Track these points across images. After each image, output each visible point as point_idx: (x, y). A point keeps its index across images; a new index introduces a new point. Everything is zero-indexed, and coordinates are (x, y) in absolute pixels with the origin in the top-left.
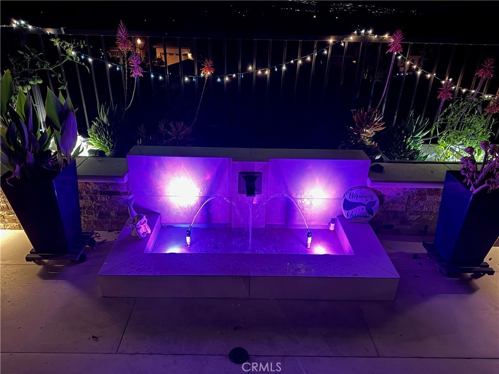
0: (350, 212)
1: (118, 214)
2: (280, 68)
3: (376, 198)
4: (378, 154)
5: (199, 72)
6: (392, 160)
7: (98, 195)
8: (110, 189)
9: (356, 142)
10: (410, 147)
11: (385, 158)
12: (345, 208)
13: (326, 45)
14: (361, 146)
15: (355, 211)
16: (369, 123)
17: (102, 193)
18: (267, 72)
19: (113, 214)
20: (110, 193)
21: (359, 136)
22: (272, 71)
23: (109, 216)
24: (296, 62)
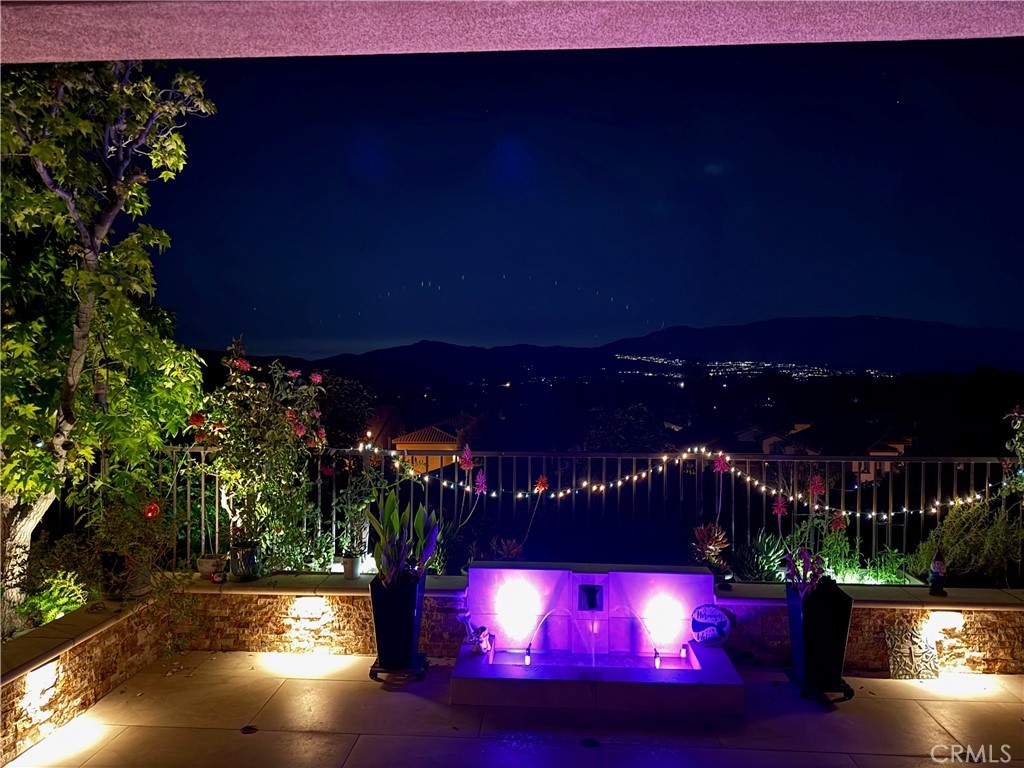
0: (700, 633)
1: (451, 635)
2: (615, 484)
3: (725, 618)
4: (728, 574)
5: (533, 488)
6: (745, 580)
7: (435, 613)
8: (448, 605)
9: (700, 559)
10: (763, 567)
11: (736, 579)
12: (694, 631)
13: (660, 462)
14: (708, 563)
15: (706, 633)
16: (711, 539)
17: (439, 610)
18: (602, 488)
19: (446, 636)
20: (446, 611)
21: (704, 554)
22: (607, 487)
23: (442, 638)
24: (631, 478)
